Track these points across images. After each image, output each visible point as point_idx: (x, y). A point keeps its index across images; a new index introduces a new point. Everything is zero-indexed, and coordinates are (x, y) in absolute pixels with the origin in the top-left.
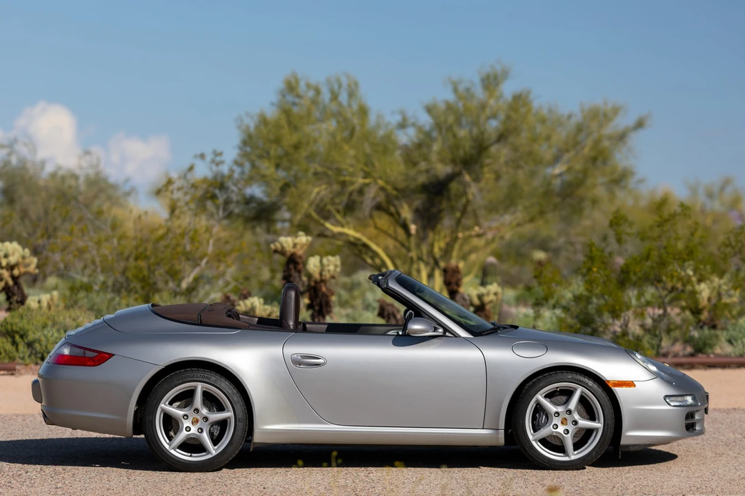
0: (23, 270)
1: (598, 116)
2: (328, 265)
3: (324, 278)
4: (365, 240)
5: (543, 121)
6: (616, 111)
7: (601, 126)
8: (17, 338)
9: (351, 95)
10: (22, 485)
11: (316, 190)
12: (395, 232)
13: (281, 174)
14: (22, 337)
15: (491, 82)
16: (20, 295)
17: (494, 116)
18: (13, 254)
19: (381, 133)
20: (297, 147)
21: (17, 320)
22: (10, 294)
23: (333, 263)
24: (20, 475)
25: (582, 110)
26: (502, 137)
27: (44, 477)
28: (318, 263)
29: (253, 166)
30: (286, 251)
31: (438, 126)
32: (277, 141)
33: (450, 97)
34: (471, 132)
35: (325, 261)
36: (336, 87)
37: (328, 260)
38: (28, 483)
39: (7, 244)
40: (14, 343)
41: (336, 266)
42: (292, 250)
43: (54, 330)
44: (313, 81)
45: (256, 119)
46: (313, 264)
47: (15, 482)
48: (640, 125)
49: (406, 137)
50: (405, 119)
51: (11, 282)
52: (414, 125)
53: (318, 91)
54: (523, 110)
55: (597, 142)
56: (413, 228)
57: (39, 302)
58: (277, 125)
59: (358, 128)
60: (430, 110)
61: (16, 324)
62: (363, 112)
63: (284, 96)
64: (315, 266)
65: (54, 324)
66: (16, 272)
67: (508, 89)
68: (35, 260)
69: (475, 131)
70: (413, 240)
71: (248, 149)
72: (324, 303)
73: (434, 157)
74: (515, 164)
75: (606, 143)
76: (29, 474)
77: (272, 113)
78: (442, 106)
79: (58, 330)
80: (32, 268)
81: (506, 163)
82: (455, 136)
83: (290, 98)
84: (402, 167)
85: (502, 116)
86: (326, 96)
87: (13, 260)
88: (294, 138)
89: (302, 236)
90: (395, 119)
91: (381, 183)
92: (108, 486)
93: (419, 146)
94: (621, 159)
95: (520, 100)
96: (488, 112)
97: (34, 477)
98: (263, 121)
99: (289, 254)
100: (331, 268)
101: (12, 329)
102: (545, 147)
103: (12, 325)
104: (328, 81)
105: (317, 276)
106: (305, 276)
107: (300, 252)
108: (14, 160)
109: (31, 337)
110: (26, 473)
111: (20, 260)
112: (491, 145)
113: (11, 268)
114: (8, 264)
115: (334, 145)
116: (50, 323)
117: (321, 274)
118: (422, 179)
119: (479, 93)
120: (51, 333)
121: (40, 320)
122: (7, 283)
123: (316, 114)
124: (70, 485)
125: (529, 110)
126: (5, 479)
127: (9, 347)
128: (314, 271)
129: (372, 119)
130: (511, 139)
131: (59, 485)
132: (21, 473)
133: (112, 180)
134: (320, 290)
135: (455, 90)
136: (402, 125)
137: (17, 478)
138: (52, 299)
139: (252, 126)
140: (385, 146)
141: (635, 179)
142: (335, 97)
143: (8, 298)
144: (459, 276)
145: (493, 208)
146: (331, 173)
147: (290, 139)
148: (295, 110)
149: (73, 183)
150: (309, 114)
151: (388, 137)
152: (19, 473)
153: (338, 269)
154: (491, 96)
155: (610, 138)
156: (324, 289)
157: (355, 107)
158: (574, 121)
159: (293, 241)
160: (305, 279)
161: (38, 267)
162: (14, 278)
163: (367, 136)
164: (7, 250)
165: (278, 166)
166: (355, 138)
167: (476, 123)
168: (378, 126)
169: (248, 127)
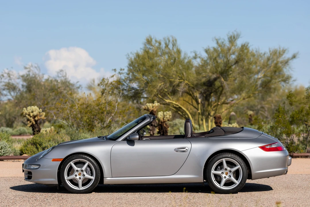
0: (39, 118)
1: (276, 54)
2: (166, 115)
3: (164, 120)
4: (180, 105)
5: (254, 55)
6: (284, 51)
7: (278, 58)
8: (38, 146)
9: (174, 45)
10: (46, 205)
11: (160, 85)
12: (192, 102)
13: (145, 78)
14: (40, 145)
15: (232, 39)
16: (38, 128)
17: (234, 53)
18: (35, 111)
19: (186, 61)
20: (152, 67)
21: (38, 138)
22: (34, 128)
23: (169, 114)
24: (45, 201)
25: (270, 51)
26: (237, 62)
27: (55, 202)
28: (162, 115)
29: (133, 75)
30: (149, 109)
31: (210, 58)
32: (144, 64)
33: (215, 46)
34: (224, 60)
35: (165, 113)
36: (167, 42)
37: (166, 113)
38: (48, 204)
39: (33, 107)
40: (37, 148)
41: (170, 116)
42: (152, 109)
43: (53, 142)
44: (158, 39)
45: (135, 55)
46: (160, 115)
47: (43, 204)
48: (294, 57)
49: (197, 63)
50: (196, 55)
51: (34, 123)
52: (200, 57)
53: (160, 44)
54: (246, 51)
55: (276, 64)
56: (200, 100)
57: (46, 131)
58: (144, 58)
59: (177, 59)
60: (207, 51)
61: (38, 140)
62: (179, 52)
63: (145, 45)
64: (161, 116)
65: (54, 139)
66: (36, 118)
67: (239, 43)
68: (44, 113)
69: (225, 60)
70: (200, 106)
71: (131, 68)
72: (165, 131)
73: (208, 71)
74: (242, 74)
75: (280, 65)
76: (48, 200)
77: (141, 52)
78: (212, 49)
79: (55, 142)
80: (43, 117)
81: (239, 73)
82: (217, 62)
83: (148, 46)
84: (195, 75)
85: (237, 54)
86: (163, 45)
87: (35, 113)
88: (151, 63)
89: (156, 103)
90: (192, 55)
91: (186, 82)
92: (82, 205)
93: (202, 66)
94: (286, 71)
95: (244, 47)
96: (231, 51)
97: (51, 202)
98: (138, 56)
99: (150, 111)
100: (168, 116)
101: (36, 142)
102: (254, 67)
103: (36, 140)
104: (164, 39)
105: (162, 120)
106: (157, 120)
107: (155, 110)
108: (31, 74)
109: (44, 145)
110: (47, 200)
111: (38, 113)
112: (232, 66)
113: (34, 117)
114: (33, 115)
115: (167, 66)
116: (52, 139)
117: (163, 119)
118: (204, 80)
119: (227, 44)
120: (52, 143)
121: (48, 138)
122: (33, 123)
123: (159, 53)
124: (66, 205)
125: (248, 51)
126: (39, 203)
127: (35, 149)
128: (161, 118)
129: (182, 56)
130: (241, 63)
131: (61, 205)
132: (45, 200)
133: (71, 82)
134: (163, 126)
135: (217, 43)
136: (195, 58)
137: (43, 202)
138: (51, 130)
139: (133, 58)
140: (188, 66)
141: (293, 79)
142: (167, 46)
143: (33, 130)
144: (221, 120)
145: (233, 92)
146: (166, 77)
147: (149, 63)
148: (151, 51)
149: (56, 83)
150: (157, 53)
151: (189, 62)
152: (44, 200)
153: (171, 117)
154: (232, 45)
155: (282, 62)
156: (165, 125)
157: (175, 50)
158: (266, 56)
159: (152, 105)
160: (157, 121)
161: (45, 116)
162: (36, 121)
163: (181, 62)
164: (33, 109)
165: (143, 75)
166: (176, 63)
167: (226, 57)
168: (185, 58)
169: (131, 59)
